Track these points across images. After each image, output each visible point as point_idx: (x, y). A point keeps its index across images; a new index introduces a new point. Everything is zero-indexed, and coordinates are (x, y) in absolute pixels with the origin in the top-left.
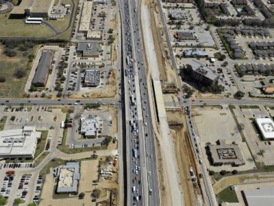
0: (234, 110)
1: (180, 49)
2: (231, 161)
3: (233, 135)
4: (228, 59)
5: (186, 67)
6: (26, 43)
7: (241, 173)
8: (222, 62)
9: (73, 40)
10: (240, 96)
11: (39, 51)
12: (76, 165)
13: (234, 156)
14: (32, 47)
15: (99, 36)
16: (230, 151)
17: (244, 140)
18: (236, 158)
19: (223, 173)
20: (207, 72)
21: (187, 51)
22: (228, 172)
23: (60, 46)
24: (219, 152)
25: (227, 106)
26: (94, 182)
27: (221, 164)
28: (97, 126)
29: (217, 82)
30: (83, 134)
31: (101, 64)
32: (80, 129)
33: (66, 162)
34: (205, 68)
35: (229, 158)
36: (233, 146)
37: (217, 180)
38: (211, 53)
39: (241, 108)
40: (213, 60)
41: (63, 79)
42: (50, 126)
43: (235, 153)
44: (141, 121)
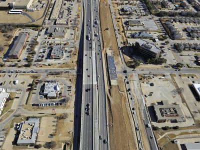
0: (174, 77)
1: (130, 32)
2: (174, 118)
3: (174, 97)
4: (168, 39)
6: (7, 27)
7: (182, 128)
10: (179, 66)
11: (16, 33)
12: (37, 121)
14: (11, 30)
15: (65, 23)
16: (172, 110)
17: (184, 101)
18: (177, 115)
19: (165, 129)
20: (151, 47)
22: (170, 128)
23: (33, 29)
24: (163, 111)
25: (169, 74)
26: (51, 135)
27: (164, 121)
28: (58, 89)
29: (160, 56)
30: (46, 96)
31: (65, 42)
32: (43, 91)
33: (27, 119)
35: (171, 116)
36: (174, 106)
37: (161, 134)
38: (155, 36)
39: (180, 76)
40: (157, 40)
41: (34, 53)
42: (18, 89)
43: (176, 112)
44: (96, 85)
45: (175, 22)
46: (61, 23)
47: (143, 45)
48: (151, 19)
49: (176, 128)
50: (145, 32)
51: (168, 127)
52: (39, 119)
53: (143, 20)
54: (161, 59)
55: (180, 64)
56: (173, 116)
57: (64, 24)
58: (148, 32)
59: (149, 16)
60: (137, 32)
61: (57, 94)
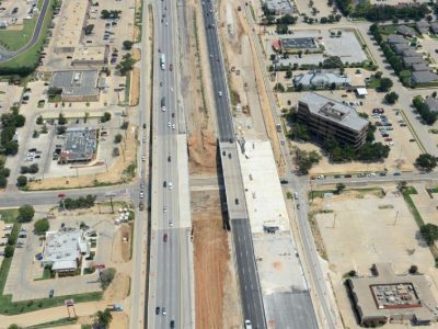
0: (412, 196)
1: (285, 73)
2: (408, 313)
3: (411, 252)
4: (397, 88)
13: (414, 301)
16: (403, 289)
18: (419, 304)
20: (342, 114)
21: (301, 76)
23: (12, 82)
24: (376, 292)
25: (394, 187)
27: (382, 322)
29: (370, 138)
30: (49, 268)
31: (101, 114)
34: (339, 107)
35: (400, 307)
36: (411, 278)
38: (357, 78)
40: (362, 91)
44: (187, 230)
45: (419, 34)
46: (88, 58)
54: (371, 147)
56: (407, 306)
57: (97, 62)
61: (79, 262)
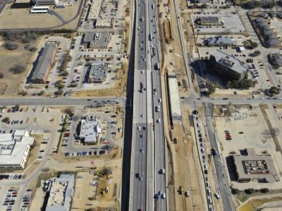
0: (266, 110)
1: (202, 36)
2: (262, 176)
3: (264, 142)
4: (260, 48)
5: (209, 58)
6: (29, 34)
7: (273, 192)
8: (253, 51)
9: (81, 30)
10: (274, 92)
11: (41, 43)
12: (71, 179)
13: (265, 171)
14: (34, 39)
15: (108, 25)
16: (261, 165)
17: (278, 149)
18: (267, 172)
19: (248, 192)
20: (233, 64)
21: (211, 38)
22: (257, 191)
23: (65, 36)
24: (246, 165)
25: (257, 105)
26: (90, 199)
27: (248, 180)
28: (99, 130)
29: (246, 77)
30: (83, 140)
32: (78, 134)
33: (59, 174)
34: (231, 59)
35: (258, 173)
36: (264, 157)
37: (243, 200)
38: (239, 41)
39: (275, 107)
40: (242, 49)
41: (65, 74)
42: (46, 130)
43: (266, 166)
44: (151, 124)
45: (272, 17)
46: (103, 25)
47: (220, 60)
48: (234, 13)
49: (264, 191)
50: (224, 36)
51: (252, 190)
52: (73, 176)
53: (222, 16)
55: (275, 88)
56: (261, 173)
57: (107, 27)
58: (229, 36)
59: (233, 9)
60: (213, 36)
61: (97, 138)
